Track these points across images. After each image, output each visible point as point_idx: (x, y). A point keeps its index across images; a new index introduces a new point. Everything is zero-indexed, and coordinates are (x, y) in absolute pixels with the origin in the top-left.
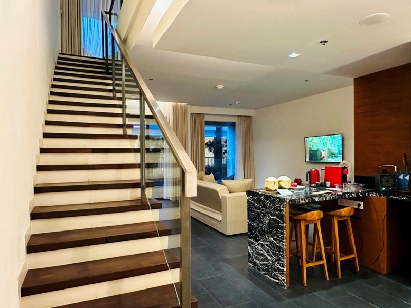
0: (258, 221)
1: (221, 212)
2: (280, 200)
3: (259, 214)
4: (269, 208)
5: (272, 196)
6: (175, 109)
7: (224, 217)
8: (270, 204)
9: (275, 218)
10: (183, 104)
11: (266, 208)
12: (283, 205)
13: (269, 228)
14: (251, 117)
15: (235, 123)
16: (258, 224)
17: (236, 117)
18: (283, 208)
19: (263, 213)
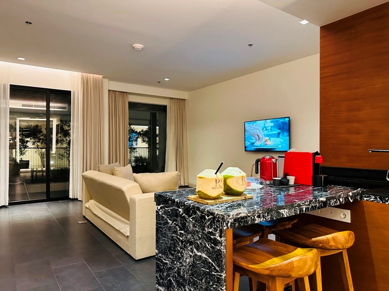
0: (172, 255)
1: (129, 221)
2: (214, 218)
3: (175, 242)
4: (193, 233)
5: (198, 208)
6: (85, 83)
7: (133, 230)
8: (194, 226)
9: (204, 255)
10: (97, 76)
11: (187, 231)
12: (221, 231)
13: (192, 274)
14: (184, 100)
15: (165, 107)
16: (173, 262)
17: (168, 100)
18: (221, 237)
19: (182, 242)
